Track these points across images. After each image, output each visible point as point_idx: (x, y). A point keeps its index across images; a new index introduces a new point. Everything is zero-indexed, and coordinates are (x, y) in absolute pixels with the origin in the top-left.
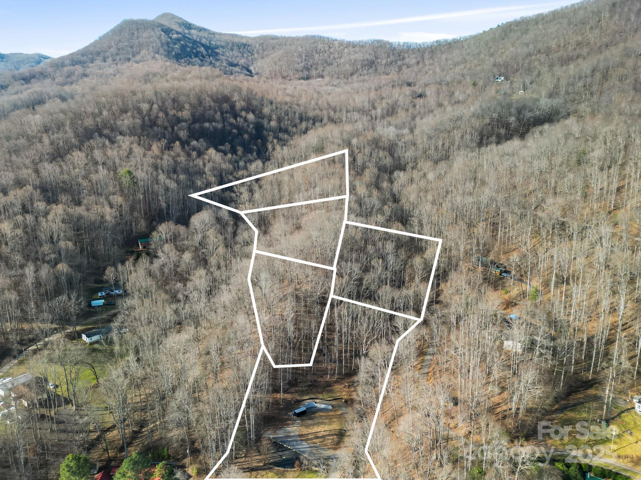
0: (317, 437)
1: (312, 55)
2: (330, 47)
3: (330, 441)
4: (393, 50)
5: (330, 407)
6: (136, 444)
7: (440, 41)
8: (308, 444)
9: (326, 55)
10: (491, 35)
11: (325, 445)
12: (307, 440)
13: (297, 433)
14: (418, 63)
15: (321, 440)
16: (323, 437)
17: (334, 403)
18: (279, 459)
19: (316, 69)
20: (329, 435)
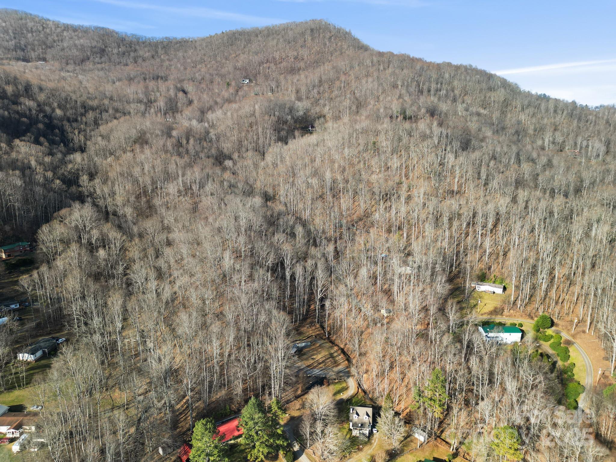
0: (320, 364)
1: (22, 34)
2: (44, 28)
3: (330, 363)
4: (122, 41)
5: (309, 343)
6: (182, 419)
7: (169, 39)
8: (318, 369)
9: (42, 36)
10: (220, 41)
11: (328, 366)
12: (315, 367)
13: (305, 366)
14: (153, 57)
15: (324, 364)
16: (323, 362)
17: (310, 340)
18: (308, 385)
19: (34, 50)
20: (326, 359)
